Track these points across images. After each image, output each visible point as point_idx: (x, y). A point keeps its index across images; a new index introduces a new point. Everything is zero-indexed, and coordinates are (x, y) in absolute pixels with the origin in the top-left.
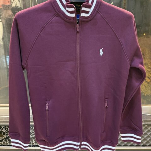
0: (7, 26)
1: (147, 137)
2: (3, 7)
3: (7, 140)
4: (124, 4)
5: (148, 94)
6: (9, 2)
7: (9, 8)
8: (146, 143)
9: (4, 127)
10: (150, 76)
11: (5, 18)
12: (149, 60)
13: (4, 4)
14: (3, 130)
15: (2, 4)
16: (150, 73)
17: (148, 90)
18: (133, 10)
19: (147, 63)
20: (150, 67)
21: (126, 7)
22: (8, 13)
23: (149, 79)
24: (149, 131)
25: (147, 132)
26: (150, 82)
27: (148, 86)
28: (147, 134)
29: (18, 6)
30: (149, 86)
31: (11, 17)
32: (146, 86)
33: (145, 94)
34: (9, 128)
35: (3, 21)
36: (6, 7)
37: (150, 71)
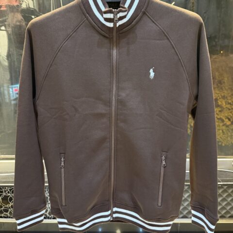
0: (15, 37)
1: (226, 205)
4: (191, 4)
5: (228, 144)
7: (17, 9)
8: (225, 213)
9: (10, 190)
10: (230, 115)
11: (13, 25)
12: (229, 91)
13: (9, 4)
14: (9, 194)
15: (6, 4)
16: (230, 111)
17: (227, 137)
18: (205, 13)
19: (226, 95)
20: (230, 101)
21: (195, 8)
22: (16, 18)
23: (229, 120)
24: (229, 195)
25: (226, 196)
26: (230, 125)
29: (30, 7)
30: (229, 132)
31: (21, 24)
32: (224, 131)
33: (222, 143)
35: (8, 29)
36: (13, 9)
37: (230, 108)
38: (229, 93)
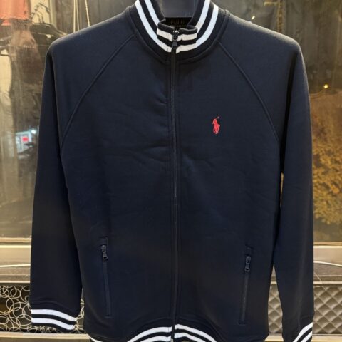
0: (21, 66)
2: (14, 23)
3: (17, 318)
4: (278, 20)
5: (335, 221)
6: (25, 13)
7: (25, 26)
8: (326, 327)
9: (9, 289)
10: (338, 180)
11: (18, 49)
12: (337, 144)
13: (15, 17)
14: (8, 296)
15: (11, 17)
16: (339, 173)
17: (334, 212)
18: (299, 32)
19: (332, 150)
20: (338, 159)
21: (283, 25)
22: (23, 38)
23: (337, 186)
24: (332, 301)
25: (328, 302)
26: (339, 193)
27: (335, 203)
28: (328, 308)
29: (45, 22)
30: (337, 203)
31: (30, 47)
32: (330, 202)
33: (327, 220)
34: (20, 292)
35: (11, 55)
36: (19, 24)
37: (338, 169)
38: (336, 147)
